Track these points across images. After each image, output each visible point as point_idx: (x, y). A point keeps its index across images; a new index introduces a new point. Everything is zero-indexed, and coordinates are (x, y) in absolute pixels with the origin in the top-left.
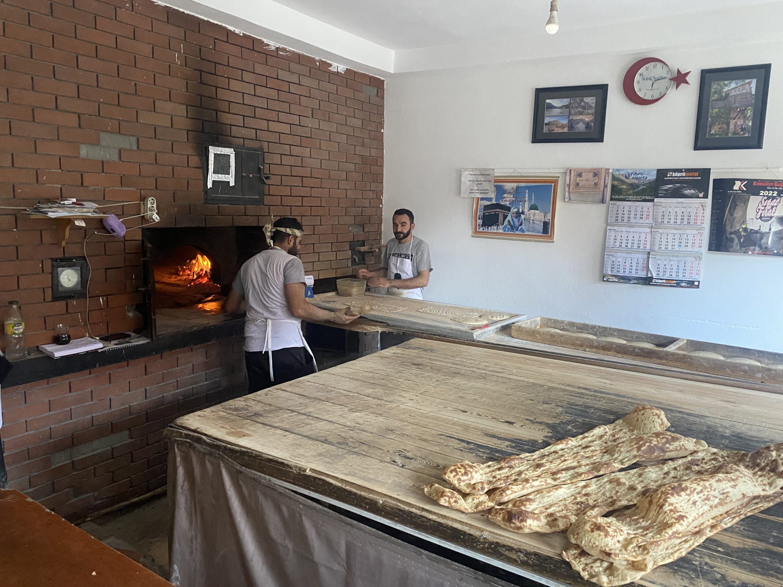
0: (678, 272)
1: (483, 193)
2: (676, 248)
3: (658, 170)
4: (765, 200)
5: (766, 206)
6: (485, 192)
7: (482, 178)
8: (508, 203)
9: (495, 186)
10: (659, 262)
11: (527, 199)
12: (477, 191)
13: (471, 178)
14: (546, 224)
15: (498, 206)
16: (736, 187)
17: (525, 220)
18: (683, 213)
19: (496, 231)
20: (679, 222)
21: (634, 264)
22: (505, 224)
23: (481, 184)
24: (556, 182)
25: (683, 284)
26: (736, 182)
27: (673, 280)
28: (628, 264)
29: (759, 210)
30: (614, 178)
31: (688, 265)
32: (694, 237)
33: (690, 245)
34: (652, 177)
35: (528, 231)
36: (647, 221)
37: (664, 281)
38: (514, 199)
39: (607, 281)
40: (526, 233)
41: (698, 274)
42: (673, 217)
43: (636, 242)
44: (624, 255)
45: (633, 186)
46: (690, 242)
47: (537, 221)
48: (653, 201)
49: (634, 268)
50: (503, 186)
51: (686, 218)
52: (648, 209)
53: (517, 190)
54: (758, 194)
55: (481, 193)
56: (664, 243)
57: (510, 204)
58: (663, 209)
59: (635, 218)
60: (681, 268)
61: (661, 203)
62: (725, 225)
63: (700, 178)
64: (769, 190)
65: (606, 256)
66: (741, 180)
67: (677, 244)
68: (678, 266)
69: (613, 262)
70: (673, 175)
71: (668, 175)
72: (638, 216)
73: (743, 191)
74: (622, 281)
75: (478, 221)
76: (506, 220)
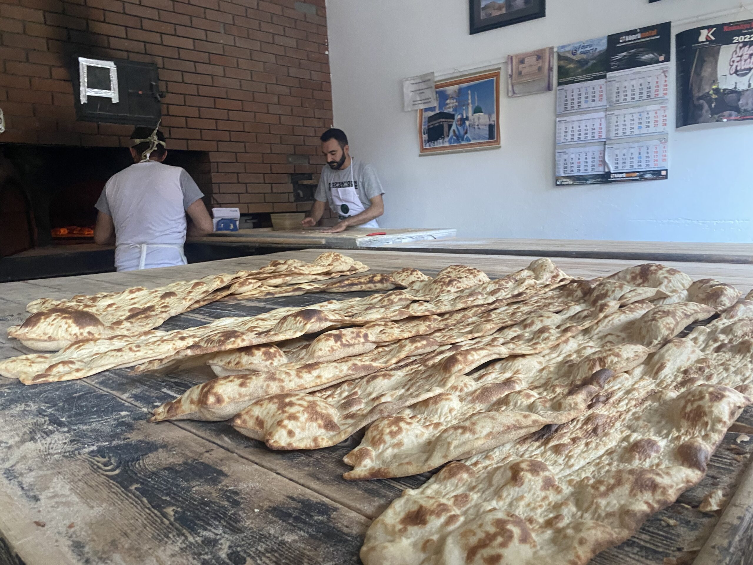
0: (639, 162)
1: (427, 103)
2: (636, 131)
3: (609, 36)
4: (741, 48)
5: (741, 56)
7: (423, 86)
8: (451, 110)
9: (437, 92)
10: (617, 152)
11: (470, 101)
12: (420, 102)
13: (413, 88)
14: (491, 128)
15: (442, 115)
16: (702, 38)
17: (469, 126)
18: (641, 85)
19: (441, 145)
20: (637, 97)
21: (590, 160)
22: (450, 136)
23: (423, 93)
24: (497, 75)
25: (647, 176)
26: (702, 31)
27: (634, 172)
28: (583, 160)
29: (733, 62)
30: (560, 58)
31: (652, 150)
32: (656, 113)
33: (652, 124)
34: (603, 46)
35: (474, 139)
36: (601, 104)
37: (624, 175)
38: (457, 104)
39: (561, 185)
40: (472, 142)
41: (664, 160)
42: (629, 93)
43: (590, 132)
44: (578, 150)
45: (581, 63)
46: (652, 120)
47: (482, 125)
48: (604, 77)
49: (590, 164)
50: (445, 91)
51: (645, 91)
52: (601, 88)
53: (459, 92)
54: (730, 42)
55: (424, 103)
56: (621, 127)
58: (617, 85)
59: (586, 102)
60: (644, 155)
61: (614, 77)
62: (691, 89)
63: (658, 37)
64: (744, 34)
65: (557, 155)
66: (708, 28)
67: (636, 126)
68: (640, 154)
69: (565, 160)
70: (627, 40)
71: (621, 41)
72: (590, 99)
73: (711, 42)
74: (577, 182)
75: (424, 136)
76: (451, 131)
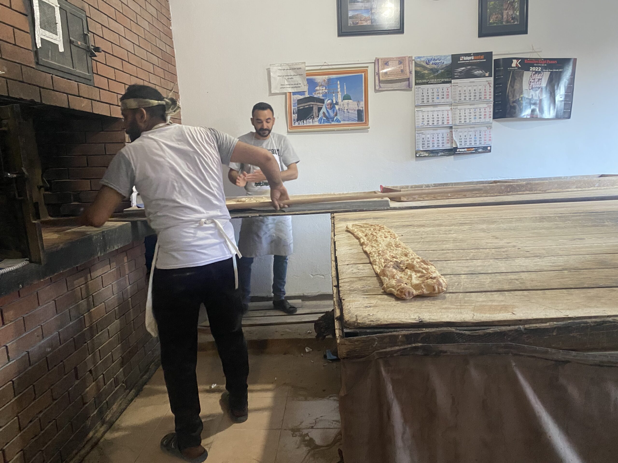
1: (295, 87)
2: (473, 121)
3: (452, 55)
4: (534, 74)
5: (534, 79)
6: (297, 86)
7: (292, 73)
8: (321, 95)
9: (308, 80)
11: (339, 90)
12: (288, 86)
13: (281, 73)
14: (360, 112)
15: (311, 99)
16: (514, 65)
17: (339, 110)
18: (475, 90)
19: (311, 124)
20: (472, 98)
21: (440, 139)
22: (320, 117)
23: (292, 78)
24: (366, 72)
25: (480, 150)
26: (513, 60)
27: (472, 148)
28: (435, 139)
29: (531, 82)
30: (417, 65)
31: (483, 133)
32: (485, 110)
33: (482, 117)
34: (448, 61)
36: (448, 100)
38: (326, 91)
39: (420, 156)
41: (490, 140)
42: (468, 95)
43: (440, 119)
44: (432, 132)
45: (433, 71)
46: (483, 114)
47: (351, 110)
48: (450, 82)
49: (441, 142)
50: (314, 79)
51: (478, 94)
52: (448, 89)
53: (328, 82)
54: (529, 70)
55: (292, 87)
56: (463, 118)
57: (323, 96)
58: (460, 89)
59: (438, 98)
60: (478, 136)
61: (457, 83)
62: (508, 96)
63: (485, 60)
64: (536, 66)
65: (417, 135)
66: (517, 59)
67: (472, 117)
68: (475, 135)
70: (465, 59)
71: (461, 60)
72: (440, 97)
73: (519, 67)
74: (431, 155)
75: (293, 115)
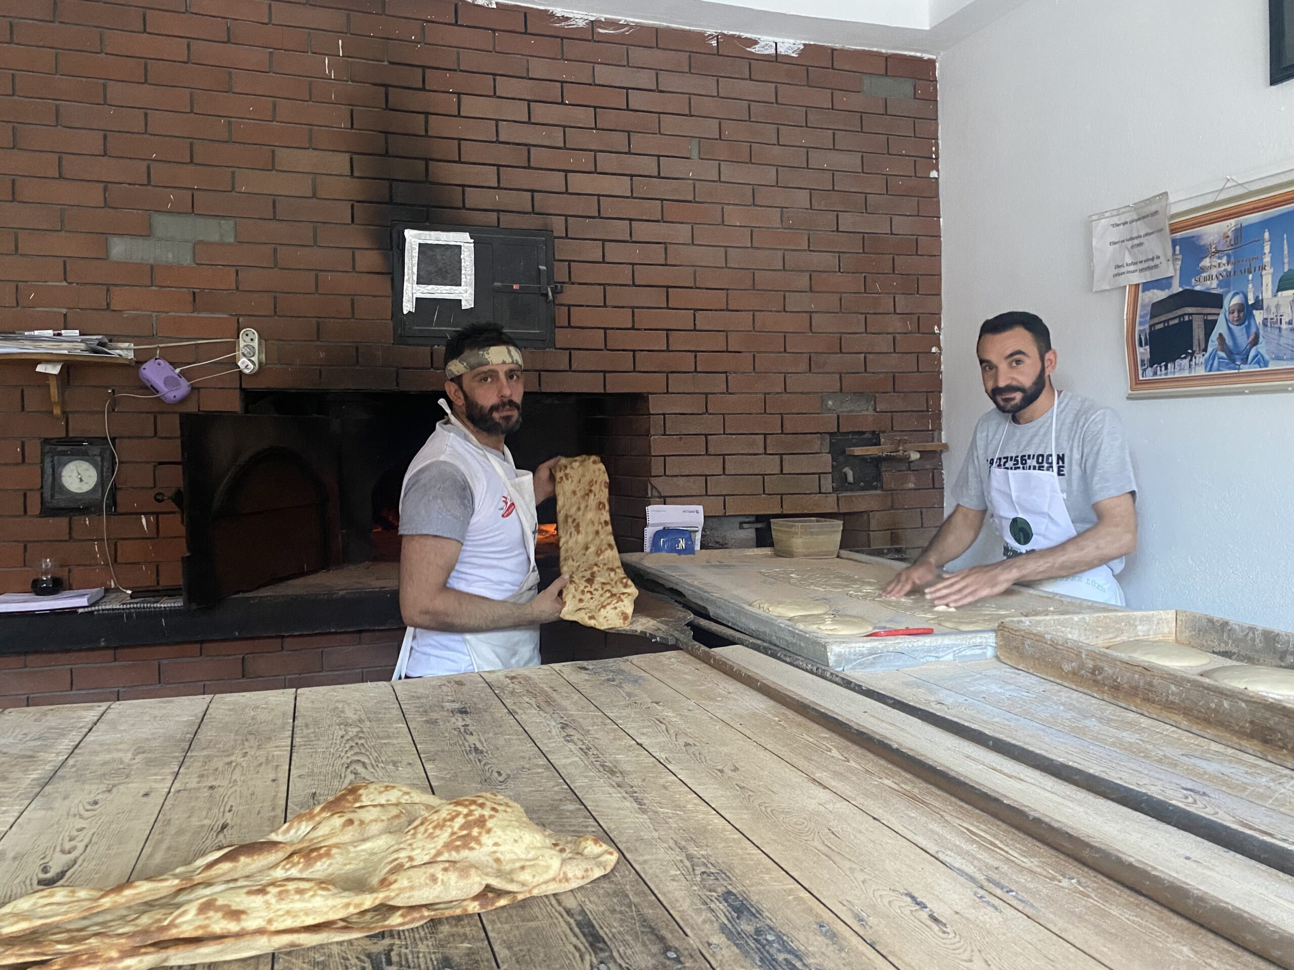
1: (1149, 268)
6: (1151, 264)
7: (1141, 228)
8: (1214, 284)
9: (1174, 243)
11: (1267, 259)
12: (1132, 268)
13: (1115, 235)
15: (1189, 298)
19: (1187, 374)
22: (1210, 349)
23: (1140, 244)
35: (1278, 358)
38: (1229, 268)
50: (1199, 237)
53: (1236, 238)
55: (1142, 270)
57: (1220, 285)
75: (1140, 350)
76: (1214, 336)
